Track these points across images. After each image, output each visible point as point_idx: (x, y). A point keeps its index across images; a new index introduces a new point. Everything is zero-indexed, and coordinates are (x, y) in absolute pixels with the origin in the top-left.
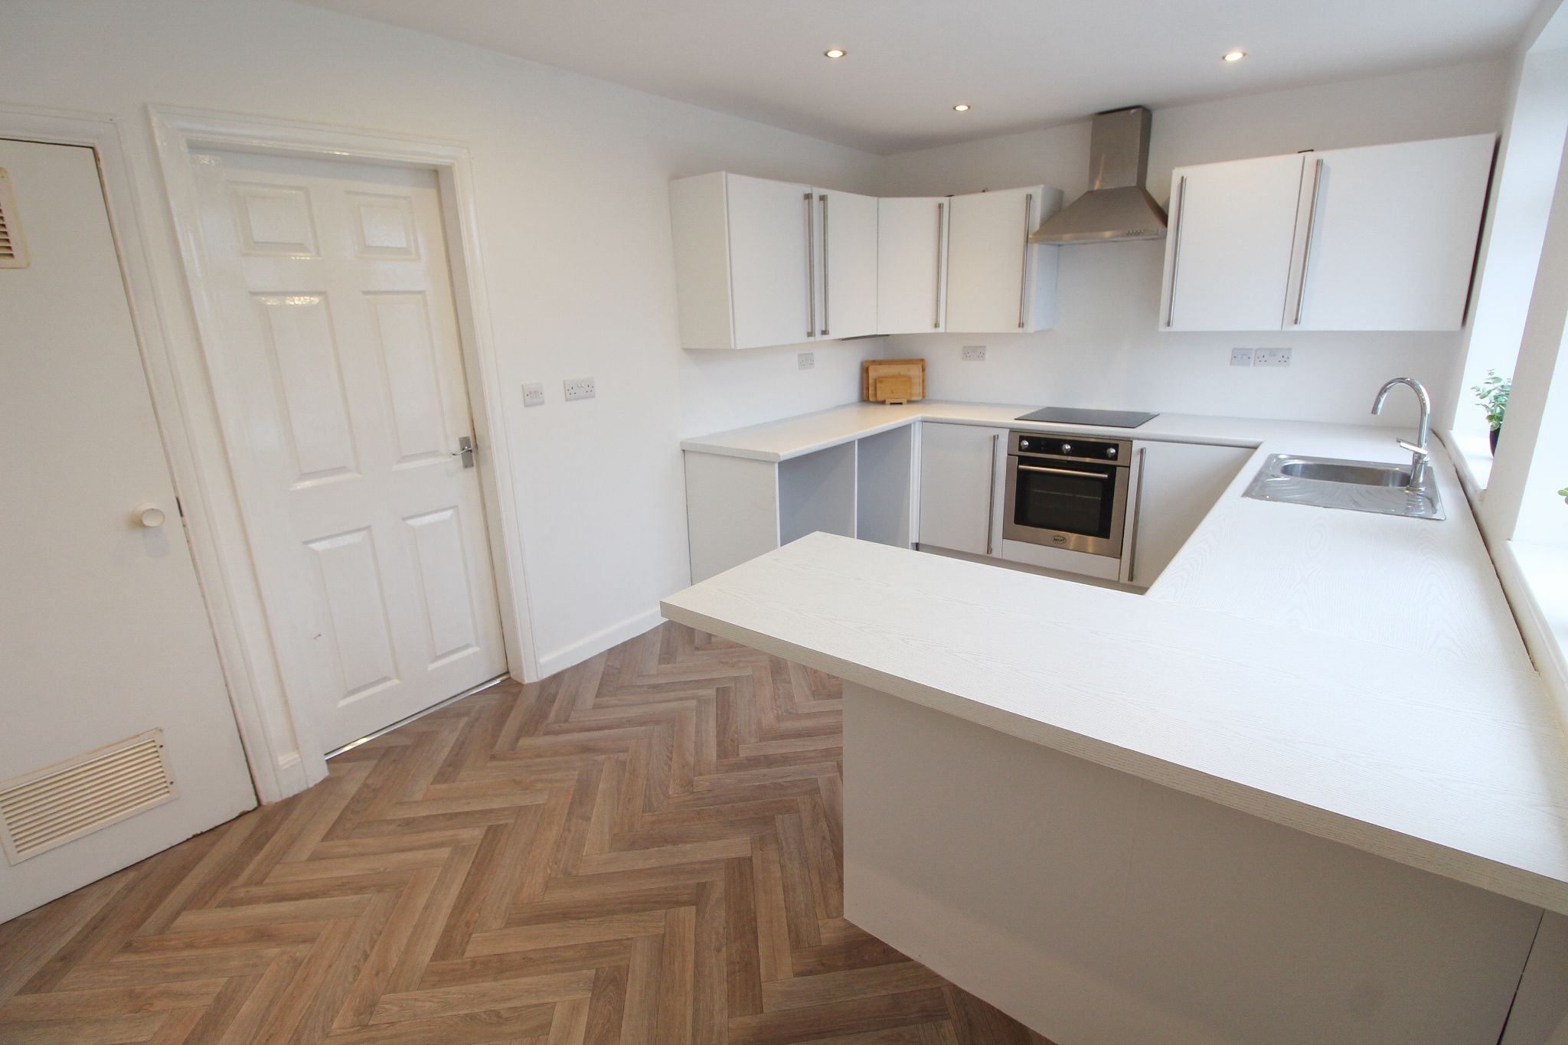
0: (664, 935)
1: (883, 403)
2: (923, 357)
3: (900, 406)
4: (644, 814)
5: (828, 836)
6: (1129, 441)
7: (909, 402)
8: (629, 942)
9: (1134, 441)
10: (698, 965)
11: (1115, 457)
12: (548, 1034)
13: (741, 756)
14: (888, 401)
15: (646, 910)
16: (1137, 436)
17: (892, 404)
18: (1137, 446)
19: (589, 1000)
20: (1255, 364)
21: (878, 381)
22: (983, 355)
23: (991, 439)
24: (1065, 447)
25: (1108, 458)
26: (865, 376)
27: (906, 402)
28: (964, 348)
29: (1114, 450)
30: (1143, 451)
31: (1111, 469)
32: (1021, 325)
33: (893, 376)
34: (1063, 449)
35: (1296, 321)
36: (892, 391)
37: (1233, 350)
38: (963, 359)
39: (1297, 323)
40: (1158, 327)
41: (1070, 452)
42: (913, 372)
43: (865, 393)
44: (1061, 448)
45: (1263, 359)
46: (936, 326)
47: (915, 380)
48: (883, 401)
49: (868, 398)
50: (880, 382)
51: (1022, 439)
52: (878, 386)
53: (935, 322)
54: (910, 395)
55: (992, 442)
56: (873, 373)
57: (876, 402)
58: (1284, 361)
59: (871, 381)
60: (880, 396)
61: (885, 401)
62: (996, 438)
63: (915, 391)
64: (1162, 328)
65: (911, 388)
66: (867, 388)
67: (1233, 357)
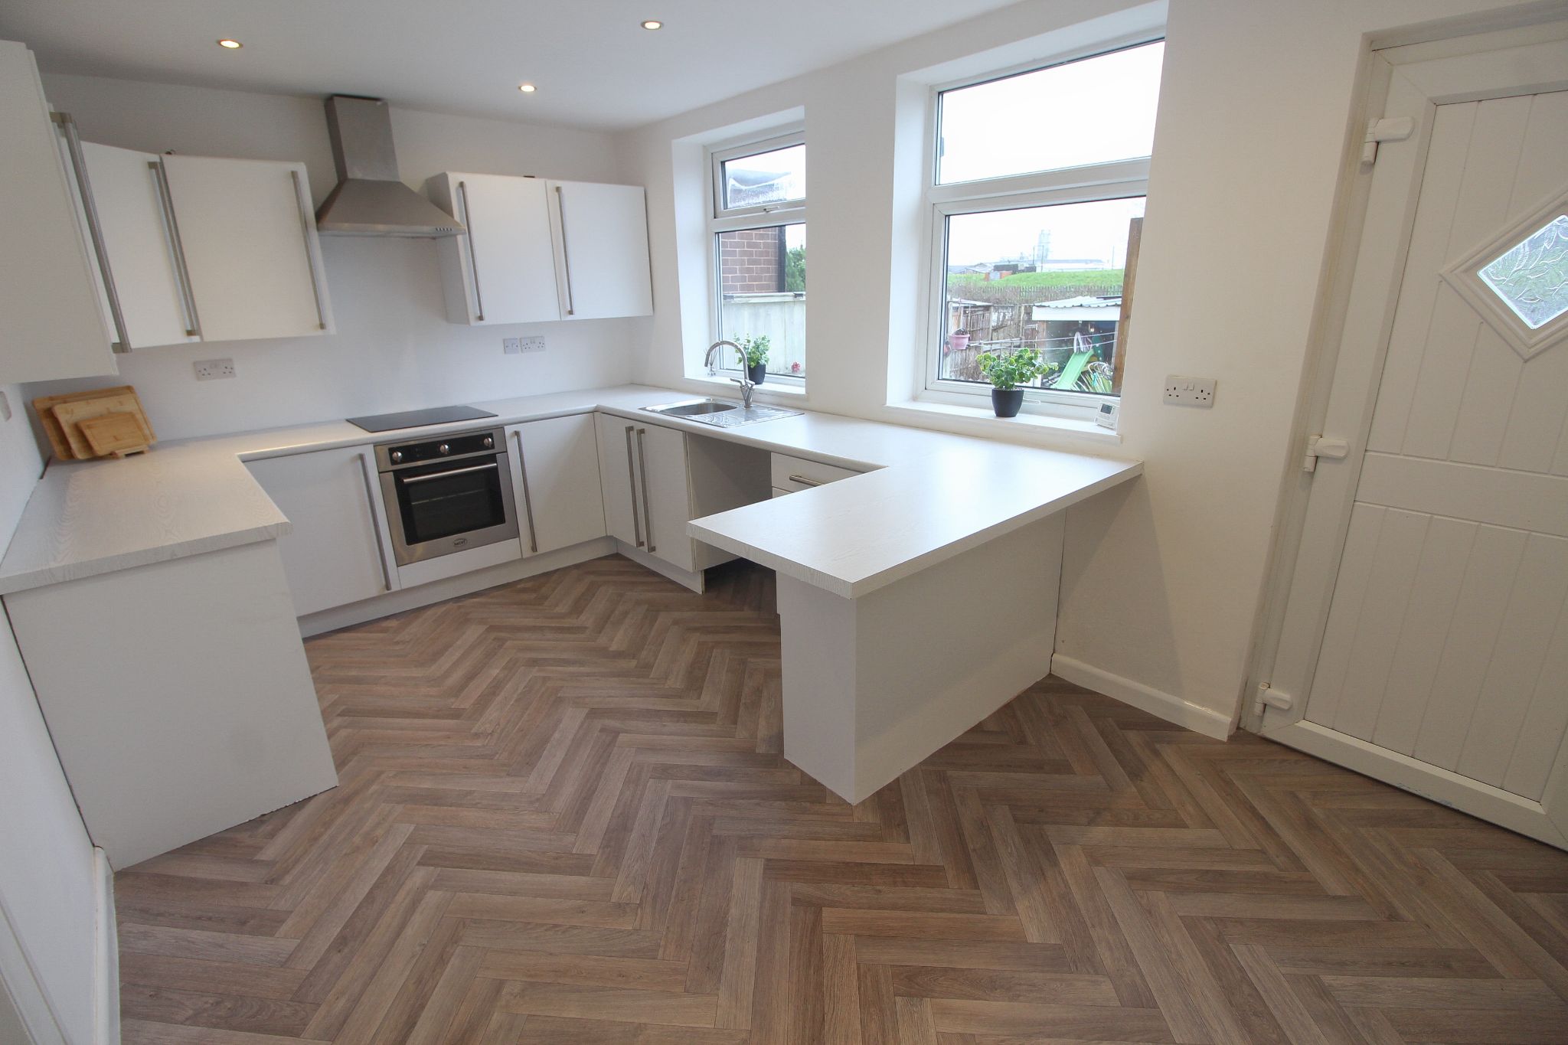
0: (857, 935)
1: (112, 456)
2: (130, 384)
3: (142, 456)
4: (660, 956)
5: (757, 801)
6: (500, 428)
7: (152, 448)
8: (861, 966)
9: (505, 427)
10: (894, 907)
11: (493, 447)
12: (974, 1035)
13: (594, 852)
14: (121, 453)
15: (821, 952)
16: (505, 422)
17: (128, 455)
18: (509, 430)
19: (934, 1000)
20: (522, 351)
21: (83, 426)
22: (230, 370)
23: (353, 460)
24: (442, 447)
25: (487, 448)
26: (46, 423)
27: (147, 449)
28: (195, 364)
29: (490, 440)
30: (517, 434)
31: (492, 458)
32: (322, 326)
33: (101, 417)
34: (442, 451)
35: (571, 312)
36: (115, 437)
37: (504, 340)
38: (199, 379)
39: (572, 314)
40: (468, 322)
41: (451, 452)
42: (129, 406)
43: (58, 449)
44: (439, 451)
45: (527, 346)
46: (190, 333)
47: (139, 416)
48: (111, 454)
49: (70, 457)
50: (89, 427)
51: (392, 451)
52: (88, 433)
53: (189, 328)
54: (146, 439)
55: (359, 462)
56: (66, 416)
57: (95, 458)
58: (542, 346)
59: (67, 430)
60: (100, 449)
61: (115, 454)
62: (361, 457)
63: (147, 432)
64: (474, 323)
65: (140, 428)
66: (64, 441)
67: (505, 347)
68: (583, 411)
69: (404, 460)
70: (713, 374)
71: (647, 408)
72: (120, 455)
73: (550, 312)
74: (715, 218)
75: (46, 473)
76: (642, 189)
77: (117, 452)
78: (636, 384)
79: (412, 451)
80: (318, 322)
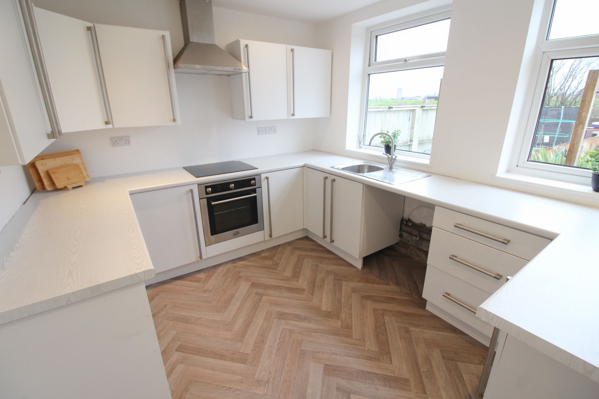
1: (65, 188)
3: (82, 188)
6: (259, 175)
7: (87, 183)
9: (262, 175)
11: (255, 185)
14: (70, 187)
16: (262, 172)
17: (73, 188)
18: (263, 176)
20: (266, 134)
21: (50, 173)
22: (129, 142)
23: (187, 192)
24: (231, 186)
25: (252, 186)
26: (31, 171)
27: (85, 184)
28: (111, 138)
29: (254, 181)
30: (267, 178)
31: (254, 191)
32: (174, 120)
33: (62, 167)
34: (231, 187)
35: (293, 115)
36: (68, 178)
37: (258, 128)
38: (113, 146)
39: (294, 116)
40: (245, 119)
41: (235, 188)
42: (76, 160)
43: (38, 185)
44: (229, 187)
45: (268, 131)
46: (107, 123)
47: (81, 166)
48: (65, 187)
49: (43, 188)
50: (54, 173)
51: (206, 187)
52: (53, 176)
53: (107, 120)
54: (84, 178)
55: (190, 194)
56: (41, 168)
57: (56, 190)
58: (275, 131)
59: (42, 175)
60: (59, 185)
61: (67, 187)
62: (191, 191)
63: (85, 174)
64: (248, 120)
65: (81, 173)
66: (40, 180)
67: (258, 131)
68: (298, 167)
69: (212, 192)
70: (360, 148)
71: (335, 167)
72: (69, 188)
73: (283, 115)
74: (369, 66)
75: (31, 197)
76: (330, 52)
77: (68, 186)
78: (316, 150)
79: (217, 187)
80: (172, 118)
